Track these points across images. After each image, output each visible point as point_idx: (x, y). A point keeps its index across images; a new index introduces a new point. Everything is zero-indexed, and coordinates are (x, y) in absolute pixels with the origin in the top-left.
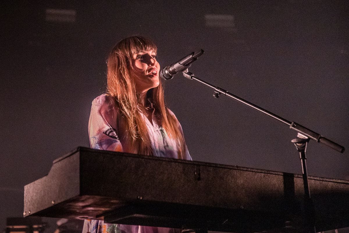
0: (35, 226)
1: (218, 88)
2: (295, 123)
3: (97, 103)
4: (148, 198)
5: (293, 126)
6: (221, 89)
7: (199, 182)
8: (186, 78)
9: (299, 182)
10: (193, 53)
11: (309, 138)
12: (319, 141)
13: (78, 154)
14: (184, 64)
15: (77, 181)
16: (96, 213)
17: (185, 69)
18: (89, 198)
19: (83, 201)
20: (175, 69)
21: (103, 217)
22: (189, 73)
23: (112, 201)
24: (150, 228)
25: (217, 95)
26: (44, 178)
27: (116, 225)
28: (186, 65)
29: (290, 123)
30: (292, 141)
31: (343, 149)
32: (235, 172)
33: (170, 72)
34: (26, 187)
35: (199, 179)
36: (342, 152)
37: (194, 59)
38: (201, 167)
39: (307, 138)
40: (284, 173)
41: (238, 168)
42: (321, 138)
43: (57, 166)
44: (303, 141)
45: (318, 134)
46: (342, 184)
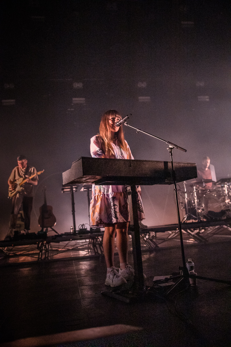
0: (74, 187)
1: (138, 129)
2: (168, 142)
3: (93, 139)
4: (110, 175)
5: (168, 143)
6: (139, 130)
7: (131, 167)
8: (126, 126)
9: (170, 165)
10: (128, 116)
11: (174, 147)
12: (177, 148)
13: (81, 159)
14: (124, 120)
15: (82, 170)
16: (91, 182)
17: (125, 122)
18: (87, 177)
19: (85, 178)
20: (121, 122)
21: (94, 183)
22: (127, 124)
23: (97, 177)
24: (114, 186)
25: (138, 132)
26: (69, 170)
27: (101, 186)
28: (125, 121)
29: (166, 142)
30: (167, 149)
31: (186, 151)
32: (145, 162)
33: (119, 124)
34: (63, 173)
35: (131, 166)
36: (186, 152)
37: (128, 118)
38: (131, 161)
39: (173, 147)
40: (164, 162)
41: (146, 161)
42: (178, 147)
43: (74, 164)
44: (171, 149)
45: (177, 146)
46: (186, 164)
